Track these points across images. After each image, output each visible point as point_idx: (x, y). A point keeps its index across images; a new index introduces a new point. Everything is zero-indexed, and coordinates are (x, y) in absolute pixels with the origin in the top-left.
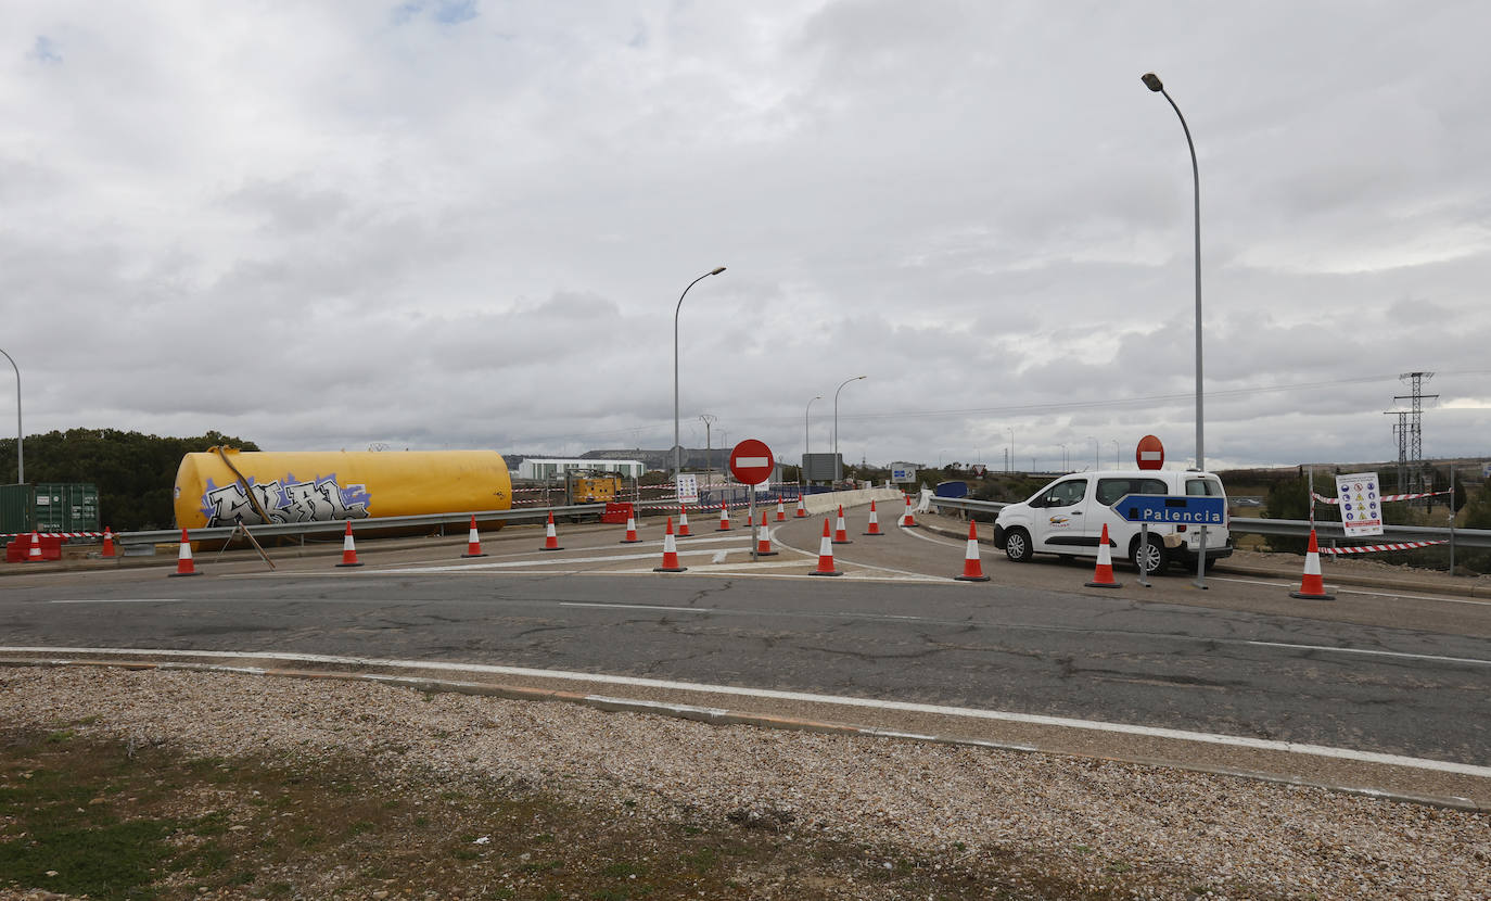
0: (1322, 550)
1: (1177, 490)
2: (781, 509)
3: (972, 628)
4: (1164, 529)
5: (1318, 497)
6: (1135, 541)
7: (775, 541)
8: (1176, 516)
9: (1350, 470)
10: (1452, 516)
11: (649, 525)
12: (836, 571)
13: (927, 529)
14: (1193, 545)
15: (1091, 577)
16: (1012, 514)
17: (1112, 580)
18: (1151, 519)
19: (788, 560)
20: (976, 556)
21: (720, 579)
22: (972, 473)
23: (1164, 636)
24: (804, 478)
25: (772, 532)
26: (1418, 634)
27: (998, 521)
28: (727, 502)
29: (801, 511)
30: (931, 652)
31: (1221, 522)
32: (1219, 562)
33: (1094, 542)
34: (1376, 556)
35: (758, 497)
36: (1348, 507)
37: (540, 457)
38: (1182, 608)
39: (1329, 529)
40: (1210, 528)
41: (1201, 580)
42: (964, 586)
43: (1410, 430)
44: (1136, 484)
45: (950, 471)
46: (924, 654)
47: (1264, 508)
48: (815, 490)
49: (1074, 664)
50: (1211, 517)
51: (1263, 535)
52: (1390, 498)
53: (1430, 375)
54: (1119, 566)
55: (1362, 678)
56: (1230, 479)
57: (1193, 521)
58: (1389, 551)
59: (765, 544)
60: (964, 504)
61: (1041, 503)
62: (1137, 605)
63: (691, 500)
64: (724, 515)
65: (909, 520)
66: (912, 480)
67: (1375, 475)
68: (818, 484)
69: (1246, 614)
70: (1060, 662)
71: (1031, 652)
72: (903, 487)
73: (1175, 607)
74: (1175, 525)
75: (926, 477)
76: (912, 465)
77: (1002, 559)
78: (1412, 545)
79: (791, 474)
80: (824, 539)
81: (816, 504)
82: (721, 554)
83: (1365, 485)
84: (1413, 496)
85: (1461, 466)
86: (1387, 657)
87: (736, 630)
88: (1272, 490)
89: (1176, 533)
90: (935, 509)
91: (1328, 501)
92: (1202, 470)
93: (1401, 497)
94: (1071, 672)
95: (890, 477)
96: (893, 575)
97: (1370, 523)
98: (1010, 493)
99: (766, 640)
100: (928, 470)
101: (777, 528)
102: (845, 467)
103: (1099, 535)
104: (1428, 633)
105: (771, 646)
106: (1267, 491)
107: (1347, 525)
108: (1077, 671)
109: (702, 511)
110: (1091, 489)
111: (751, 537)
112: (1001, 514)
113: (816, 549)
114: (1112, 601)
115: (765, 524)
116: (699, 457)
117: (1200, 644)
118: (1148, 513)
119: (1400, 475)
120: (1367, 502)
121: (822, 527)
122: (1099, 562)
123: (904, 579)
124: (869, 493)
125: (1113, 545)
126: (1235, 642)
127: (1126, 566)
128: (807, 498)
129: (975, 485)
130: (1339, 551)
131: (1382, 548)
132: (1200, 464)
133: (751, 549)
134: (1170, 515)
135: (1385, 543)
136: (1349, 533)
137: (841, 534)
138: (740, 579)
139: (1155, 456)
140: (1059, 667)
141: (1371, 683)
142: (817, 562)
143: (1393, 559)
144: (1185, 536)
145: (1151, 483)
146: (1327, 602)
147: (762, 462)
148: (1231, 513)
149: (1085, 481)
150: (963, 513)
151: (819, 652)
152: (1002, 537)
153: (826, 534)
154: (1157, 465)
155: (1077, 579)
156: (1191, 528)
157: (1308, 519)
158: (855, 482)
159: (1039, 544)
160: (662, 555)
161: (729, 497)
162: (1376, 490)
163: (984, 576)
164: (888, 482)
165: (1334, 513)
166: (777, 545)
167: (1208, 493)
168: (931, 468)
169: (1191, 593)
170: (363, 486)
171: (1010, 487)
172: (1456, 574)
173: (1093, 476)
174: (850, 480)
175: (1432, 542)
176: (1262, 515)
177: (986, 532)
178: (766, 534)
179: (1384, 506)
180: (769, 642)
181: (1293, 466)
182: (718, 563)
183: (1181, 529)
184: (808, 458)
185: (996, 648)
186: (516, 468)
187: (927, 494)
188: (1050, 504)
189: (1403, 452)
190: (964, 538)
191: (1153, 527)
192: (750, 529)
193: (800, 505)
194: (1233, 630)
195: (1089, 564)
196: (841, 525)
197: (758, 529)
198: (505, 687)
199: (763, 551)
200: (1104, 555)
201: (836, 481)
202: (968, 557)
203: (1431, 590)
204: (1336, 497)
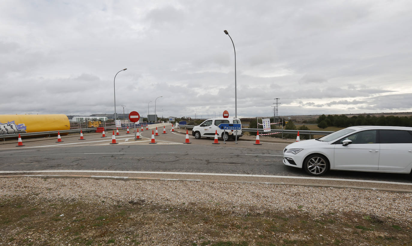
0: (260, 135)
1: (231, 122)
2: (142, 128)
3: (187, 154)
4: (229, 131)
5: (259, 124)
6: (223, 134)
7: (141, 136)
8: (231, 128)
9: (265, 118)
10: (282, 127)
11: (109, 133)
12: (156, 142)
13: (177, 132)
14: (235, 134)
15: (213, 142)
16: (196, 128)
17: (218, 142)
18: (226, 129)
19: (144, 140)
20: (188, 138)
21: (126, 145)
22: (188, 119)
23: (228, 154)
24: (148, 120)
25: (140, 134)
26: (277, 151)
27: (193, 130)
28: (129, 127)
29: (147, 128)
30: (178, 160)
31: (240, 129)
32: (240, 138)
33: (214, 134)
34: (269, 136)
35: (136, 125)
36: (264, 126)
37: (78, 116)
38: (232, 148)
39: (261, 130)
40: (238, 130)
41: (236, 142)
42: (185, 145)
43: (276, 110)
44: (223, 121)
45: (183, 119)
46: (176, 161)
47: (249, 126)
48: (151, 123)
49: (209, 161)
50: (238, 128)
51: (249, 132)
52: (272, 124)
53: (279, 99)
54: (219, 139)
55: (266, 160)
56: (242, 120)
57: (235, 129)
58: (272, 135)
59: (138, 137)
60: (186, 126)
61: (202, 126)
62: (223, 148)
63: (119, 126)
64: (128, 130)
65: (173, 130)
66: (174, 121)
67: (269, 119)
68: (151, 122)
69: (245, 149)
70: (206, 161)
71: (200, 159)
72: (172, 122)
73: (231, 148)
74: (231, 130)
75: (177, 120)
76: (174, 117)
77: (194, 139)
78: (276, 133)
79: (144, 119)
80: (152, 135)
81: (151, 127)
82: (127, 139)
83: (267, 121)
84: (276, 123)
85: (285, 117)
86: (271, 156)
87: (131, 157)
88: (251, 123)
89: (231, 132)
90: (179, 127)
91: (261, 124)
92: (237, 118)
93: (274, 124)
94: (209, 163)
95: (169, 120)
96: (169, 143)
97: (268, 129)
98: (196, 124)
99: (138, 159)
101: (141, 133)
102: (158, 118)
103: (215, 132)
104: (278, 151)
105: (139, 161)
106: (250, 122)
107: (264, 129)
108: (210, 163)
109: (122, 129)
110: (213, 122)
111: (134, 135)
112: (194, 128)
113: (150, 137)
114: (218, 147)
115: (138, 132)
116: (122, 116)
117: (235, 155)
118: (225, 127)
119: (274, 119)
120: (268, 125)
121: (152, 132)
122: (215, 138)
123: (172, 144)
124: (164, 124)
125: (218, 135)
126: (243, 154)
127: (221, 139)
128: (149, 125)
129: (188, 122)
130: (263, 135)
131: (271, 134)
132: (236, 117)
133: (135, 138)
134: (230, 128)
135: (271, 133)
136: (265, 131)
137: (157, 134)
138: (132, 145)
139: (227, 115)
140: (206, 162)
141: (268, 161)
142: (151, 140)
143: (273, 136)
144: (233, 132)
145: (226, 121)
146: (260, 145)
147: (137, 117)
148: (242, 127)
149: (212, 121)
150: (185, 128)
151: (151, 162)
152: (194, 134)
153: (153, 134)
154: (227, 117)
155: (210, 142)
156: (234, 131)
157: (257, 128)
159: (202, 135)
160: (112, 140)
161: (129, 125)
162: (269, 122)
163: (190, 142)
164: (168, 121)
165: (262, 127)
166: (141, 137)
167: (237, 123)
168: (178, 118)
169: (234, 145)
170: (24, 124)
171: (196, 122)
172: (283, 139)
173: (214, 119)
174: (159, 121)
175: (279, 133)
176: (249, 128)
177: (190, 132)
178: (138, 134)
179: (271, 126)
180: (139, 160)
181: (254, 117)
182: (126, 141)
183: (232, 131)
184: (149, 116)
185: (192, 158)
186: (72, 119)
187: (177, 124)
188: (205, 126)
189: (275, 114)
190: (185, 134)
191: (226, 131)
192: (134, 133)
193: (147, 127)
194: (242, 152)
195: (213, 139)
196: (157, 131)
197: (136, 133)
198: (68, 175)
199: (138, 138)
200: (216, 137)
201: (156, 121)
202: (186, 138)
203: (279, 142)
204: (262, 123)
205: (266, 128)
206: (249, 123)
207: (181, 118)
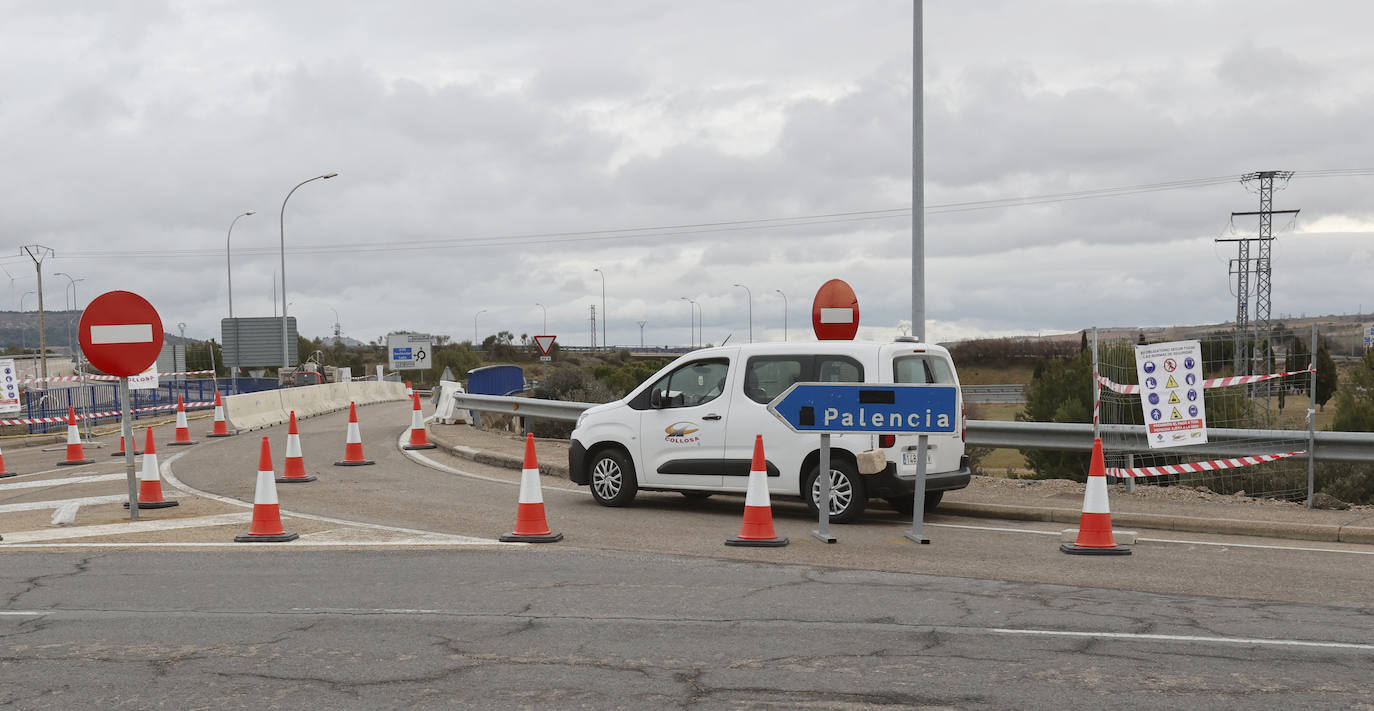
0: (1112, 472)
1: (878, 375)
2: (182, 419)
3: (530, 625)
4: (858, 442)
5: (1107, 382)
6: (811, 463)
7: (172, 480)
8: (877, 419)
9: (1162, 337)
10: (1312, 411)
12: (287, 532)
13: (452, 452)
14: (905, 470)
15: (735, 528)
16: (598, 422)
17: (771, 531)
18: (836, 426)
19: (196, 515)
20: (538, 499)
21: (65, 554)
22: (533, 352)
23: (855, 626)
24: (225, 363)
25: (166, 465)
26: (1256, 605)
27: (575, 435)
28: (78, 411)
29: (220, 425)
30: (456, 671)
31: (951, 428)
32: (949, 497)
33: (740, 468)
34: (1197, 481)
35: (138, 400)
36: (1154, 399)
38: (887, 578)
39: (1124, 437)
40: (933, 438)
41: (918, 527)
42: (517, 553)
43: (1255, 268)
44: (811, 365)
45: (494, 348)
46: (444, 675)
47: (1021, 403)
48: (247, 385)
49: (705, 680)
50: (934, 420)
51: (1022, 450)
52: (1217, 383)
53: (1287, 175)
54: (787, 508)
55: (1169, 681)
56: (972, 357)
57: (906, 428)
58: (1217, 471)
59: (151, 487)
60: (517, 405)
61: (651, 401)
62: (812, 575)
63: (9, 409)
64: (73, 435)
65: (418, 435)
66: (426, 364)
67: (1196, 345)
68: (253, 374)
69: (991, 584)
70: (681, 678)
71: (633, 663)
72: (408, 377)
73: (875, 576)
74: (876, 436)
75: (450, 359)
76: (425, 338)
77: (585, 503)
78: (1251, 461)
79: (201, 356)
80: (261, 474)
81: (248, 411)
82: (67, 509)
83: (1180, 360)
84: (1254, 379)
85: (1332, 329)
86: (1206, 645)
87: (97, 647)
88: (1037, 375)
89: (877, 449)
90: (465, 415)
91: (1122, 389)
92: (922, 340)
93: (1236, 381)
94: (699, 694)
95: (384, 359)
96: (388, 535)
97: (1187, 425)
98: (599, 386)
99: (153, 663)
100: (453, 346)
101: (178, 456)
102: (302, 342)
103: (749, 454)
104: (1270, 603)
105: (163, 673)
106: (1031, 375)
107: (1152, 429)
108: (709, 692)
109: (31, 429)
110: (736, 375)
111: (124, 476)
112: (583, 422)
113: (248, 492)
114: (772, 569)
115: (150, 450)
116: (25, 327)
117: (914, 637)
118: (830, 415)
119: (1237, 343)
120: (1182, 390)
121: (258, 453)
122: (750, 502)
123: (409, 542)
124: (347, 389)
125: (773, 472)
126: (971, 630)
127: (795, 508)
128: (233, 400)
129: (537, 373)
130: (1138, 472)
131: (1206, 466)
132: (919, 330)
133: (126, 497)
134: (868, 419)
135: (1211, 458)
136: (1155, 443)
137: (294, 465)
138: (105, 553)
139: (842, 316)
140: (680, 688)
141: (1182, 689)
142: (249, 517)
143: (1222, 484)
144: (893, 454)
145: (836, 364)
146: (1118, 559)
147: (142, 333)
148: (969, 413)
149: (725, 361)
150: (516, 422)
151: (253, 680)
152: (583, 463)
153: (266, 465)
154: (847, 331)
155: (711, 533)
156: (903, 440)
157: (1090, 420)
158: (320, 370)
159: (647, 474)
161: (82, 400)
162: (1198, 370)
163: (553, 531)
164: (380, 368)
165: (1131, 410)
166: (174, 488)
167: (930, 379)
168: (459, 341)
169: (902, 550)
171: (599, 374)
172: (1316, 507)
173: (739, 353)
174: (312, 367)
175: (1281, 455)
176: (1018, 418)
177: (555, 454)
178: (151, 468)
179: (1211, 397)
180: (159, 667)
181: (1069, 332)
182: (62, 525)
183: (886, 442)
184: (232, 326)
185: (572, 658)
187: (450, 388)
188: (667, 403)
190: (516, 466)
191: (839, 440)
192: (123, 461)
193: (219, 414)
194: (969, 611)
195: (732, 506)
196: (294, 447)
197: (137, 459)
199: (150, 500)
200: (757, 491)
201: (286, 369)
202: (523, 500)
203: (1279, 534)
204: (1136, 382)
205: (1166, 419)
206: (1024, 378)
207: (478, 341)
